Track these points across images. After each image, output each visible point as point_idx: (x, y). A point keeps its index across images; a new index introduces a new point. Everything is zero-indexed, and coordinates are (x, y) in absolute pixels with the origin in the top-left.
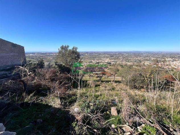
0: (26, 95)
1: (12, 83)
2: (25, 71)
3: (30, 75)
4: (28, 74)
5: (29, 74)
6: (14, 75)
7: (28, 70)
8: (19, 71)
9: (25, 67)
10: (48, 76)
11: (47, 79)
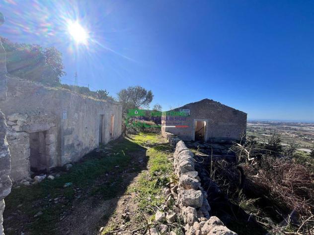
0: (243, 196)
1: (224, 165)
2: (244, 153)
3: (250, 162)
4: (247, 159)
5: (249, 159)
6: (229, 154)
7: (248, 153)
8: (236, 150)
9: (246, 146)
10: (287, 178)
11: (284, 185)
